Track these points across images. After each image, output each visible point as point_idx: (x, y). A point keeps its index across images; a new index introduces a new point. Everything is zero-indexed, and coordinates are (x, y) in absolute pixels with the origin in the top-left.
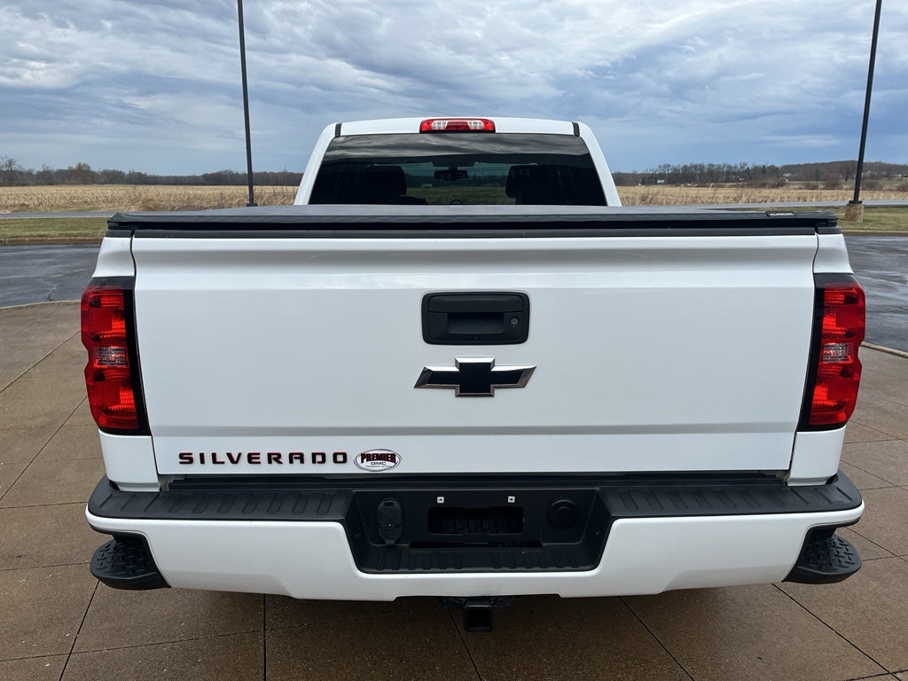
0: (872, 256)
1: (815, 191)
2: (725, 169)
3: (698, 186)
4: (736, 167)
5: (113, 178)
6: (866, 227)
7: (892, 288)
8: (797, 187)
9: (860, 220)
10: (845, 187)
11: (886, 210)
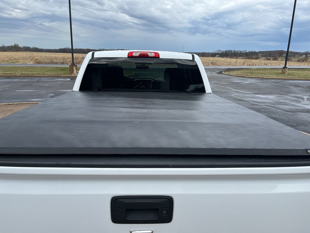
0: (291, 88)
1: (269, 61)
2: (239, 52)
3: (230, 58)
4: (243, 52)
5: (27, 49)
6: (288, 77)
7: (299, 102)
8: (263, 59)
9: (286, 74)
10: (279, 59)
11: (294, 70)
